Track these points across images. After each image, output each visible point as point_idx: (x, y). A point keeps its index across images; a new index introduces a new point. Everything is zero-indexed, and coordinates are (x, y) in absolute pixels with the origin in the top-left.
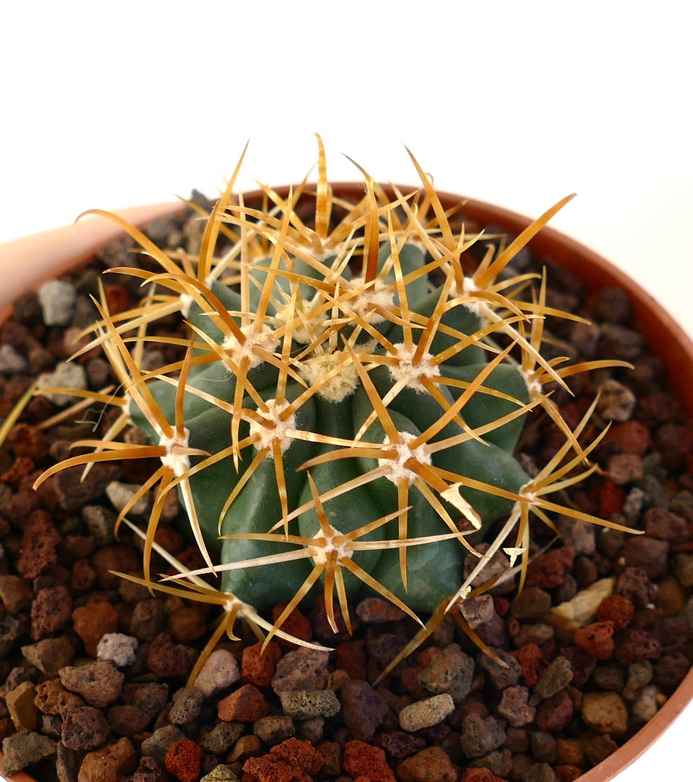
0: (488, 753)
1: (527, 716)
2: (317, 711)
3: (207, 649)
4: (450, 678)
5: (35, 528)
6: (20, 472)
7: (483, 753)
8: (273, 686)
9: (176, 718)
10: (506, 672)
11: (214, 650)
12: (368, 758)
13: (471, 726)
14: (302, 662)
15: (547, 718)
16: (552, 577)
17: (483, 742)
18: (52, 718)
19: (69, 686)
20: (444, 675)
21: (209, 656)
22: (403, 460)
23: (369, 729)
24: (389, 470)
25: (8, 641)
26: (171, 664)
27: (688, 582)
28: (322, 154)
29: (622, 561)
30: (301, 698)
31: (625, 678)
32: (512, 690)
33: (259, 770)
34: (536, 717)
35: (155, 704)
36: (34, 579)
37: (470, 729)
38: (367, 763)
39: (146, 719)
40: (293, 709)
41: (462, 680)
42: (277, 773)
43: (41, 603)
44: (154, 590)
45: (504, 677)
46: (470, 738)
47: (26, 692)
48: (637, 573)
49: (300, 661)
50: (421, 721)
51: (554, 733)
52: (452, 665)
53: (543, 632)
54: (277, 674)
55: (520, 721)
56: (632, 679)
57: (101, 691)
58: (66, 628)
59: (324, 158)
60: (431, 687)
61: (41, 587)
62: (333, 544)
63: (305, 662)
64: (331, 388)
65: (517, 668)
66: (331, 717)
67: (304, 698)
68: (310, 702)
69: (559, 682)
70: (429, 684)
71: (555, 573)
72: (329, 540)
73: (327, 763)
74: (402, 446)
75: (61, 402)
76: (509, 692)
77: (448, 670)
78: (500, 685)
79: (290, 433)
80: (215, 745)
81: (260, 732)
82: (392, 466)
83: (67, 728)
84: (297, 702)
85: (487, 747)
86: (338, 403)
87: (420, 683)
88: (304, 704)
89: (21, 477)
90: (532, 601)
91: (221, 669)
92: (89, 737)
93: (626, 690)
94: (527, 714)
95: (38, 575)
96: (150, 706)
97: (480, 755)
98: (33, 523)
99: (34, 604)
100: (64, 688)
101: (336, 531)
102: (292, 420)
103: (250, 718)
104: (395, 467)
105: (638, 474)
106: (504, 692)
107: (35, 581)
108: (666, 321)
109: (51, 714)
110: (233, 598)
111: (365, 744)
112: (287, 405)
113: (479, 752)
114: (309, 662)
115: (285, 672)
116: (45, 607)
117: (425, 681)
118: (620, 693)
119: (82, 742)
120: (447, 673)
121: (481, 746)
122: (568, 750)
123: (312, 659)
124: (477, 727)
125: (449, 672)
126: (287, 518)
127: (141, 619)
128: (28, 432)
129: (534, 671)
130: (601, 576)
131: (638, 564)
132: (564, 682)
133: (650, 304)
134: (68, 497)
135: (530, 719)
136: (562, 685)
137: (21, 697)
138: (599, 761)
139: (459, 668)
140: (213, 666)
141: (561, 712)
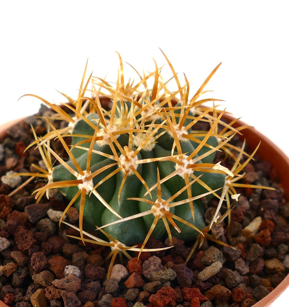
0: (239, 284)
1: (246, 270)
2: (168, 277)
3: (111, 264)
4: (216, 257)
5: (20, 232)
6: (6, 212)
7: (237, 284)
8: (144, 274)
9: (110, 290)
10: (236, 253)
11: (114, 265)
12: (193, 292)
13: (230, 274)
14: (152, 263)
15: (255, 269)
16: (240, 217)
17: (236, 279)
18: (55, 300)
19: (59, 287)
20: (213, 257)
21: (113, 267)
22: (186, 166)
23: (189, 282)
24: (180, 171)
25: (22, 278)
26: (98, 274)
27: (287, 215)
28: (120, 58)
29: (262, 209)
30: (161, 273)
31: (278, 251)
32: (239, 260)
33: (157, 298)
34: (250, 270)
35: (97, 288)
36: (28, 250)
37: (229, 275)
38: (194, 294)
39: (95, 295)
40: (158, 278)
42: (164, 299)
43: (35, 258)
45: (235, 255)
46: (230, 279)
47: (41, 292)
48: (270, 212)
49: (151, 263)
50: (210, 274)
51: (259, 274)
52: (216, 252)
53: (242, 238)
54: (144, 269)
55: (245, 272)
56: (281, 250)
57: (73, 286)
58: (47, 267)
59: (121, 60)
60: (209, 262)
61: (32, 252)
62: (163, 205)
63: (153, 263)
64: (147, 145)
65: (239, 251)
66: (173, 280)
67: (162, 272)
68: (165, 274)
69: (257, 253)
70: (207, 262)
71: (241, 215)
72: (161, 204)
74: (184, 160)
75: (13, 186)
76: (237, 261)
77: (214, 255)
78: (234, 259)
79: (137, 162)
80: (131, 297)
81: (147, 289)
82: (182, 169)
83: (66, 300)
84: (159, 275)
85: (238, 281)
86: (150, 151)
87: (203, 263)
88: (162, 275)
89: (7, 215)
90: (235, 226)
91: (121, 271)
92: (76, 302)
93: (279, 255)
95: (30, 248)
96: (95, 290)
97: (235, 285)
98: (18, 231)
99: (32, 259)
100: (57, 288)
101: (163, 200)
102: (136, 157)
103: (140, 285)
104: (183, 169)
105: (257, 178)
106: (235, 262)
107: (29, 250)
109: (54, 299)
110: (118, 242)
111: (190, 288)
112: (133, 152)
113: (235, 284)
114: (155, 262)
115: (147, 268)
116: (37, 259)
117: (205, 261)
118: (277, 258)
119: (73, 305)
120: (214, 256)
121: (236, 281)
122: (265, 281)
123: (156, 261)
124: (232, 274)
125: (215, 255)
128: (5, 197)
129: (244, 253)
130: (255, 217)
131: (270, 209)
132: (259, 252)
134: (33, 217)
135: (248, 271)
136: (259, 254)
137: (39, 295)
138: (278, 284)
139: (218, 253)
140: (117, 270)
141: (261, 265)
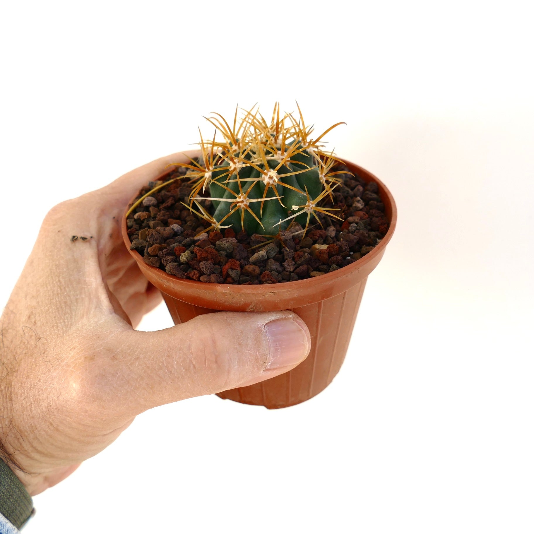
0: (273, 271)
2: (225, 247)
4: (268, 248)
9: (183, 243)
10: (289, 253)
13: (270, 262)
16: (315, 236)
21: (201, 234)
22: (268, 176)
23: (238, 257)
26: (189, 234)
29: (342, 239)
31: (329, 269)
33: (197, 250)
34: (294, 270)
35: (180, 241)
40: (218, 245)
41: (273, 251)
44: (192, 211)
46: (268, 265)
50: (255, 258)
52: (270, 245)
61: (163, 210)
65: (293, 254)
68: (224, 244)
73: (221, 260)
74: (269, 172)
76: (288, 260)
77: (268, 246)
78: (286, 257)
83: (151, 236)
90: (306, 241)
92: (156, 240)
94: (292, 268)
95: (163, 208)
101: (244, 194)
106: (286, 260)
108: (386, 190)
111: (235, 260)
119: (154, 241)
121: (271, 268)
126: (227, 181)
127: (188, 224)
129: (298, 257)
131: (346, 241)
132: (304, 258)
133: (383, 187)
